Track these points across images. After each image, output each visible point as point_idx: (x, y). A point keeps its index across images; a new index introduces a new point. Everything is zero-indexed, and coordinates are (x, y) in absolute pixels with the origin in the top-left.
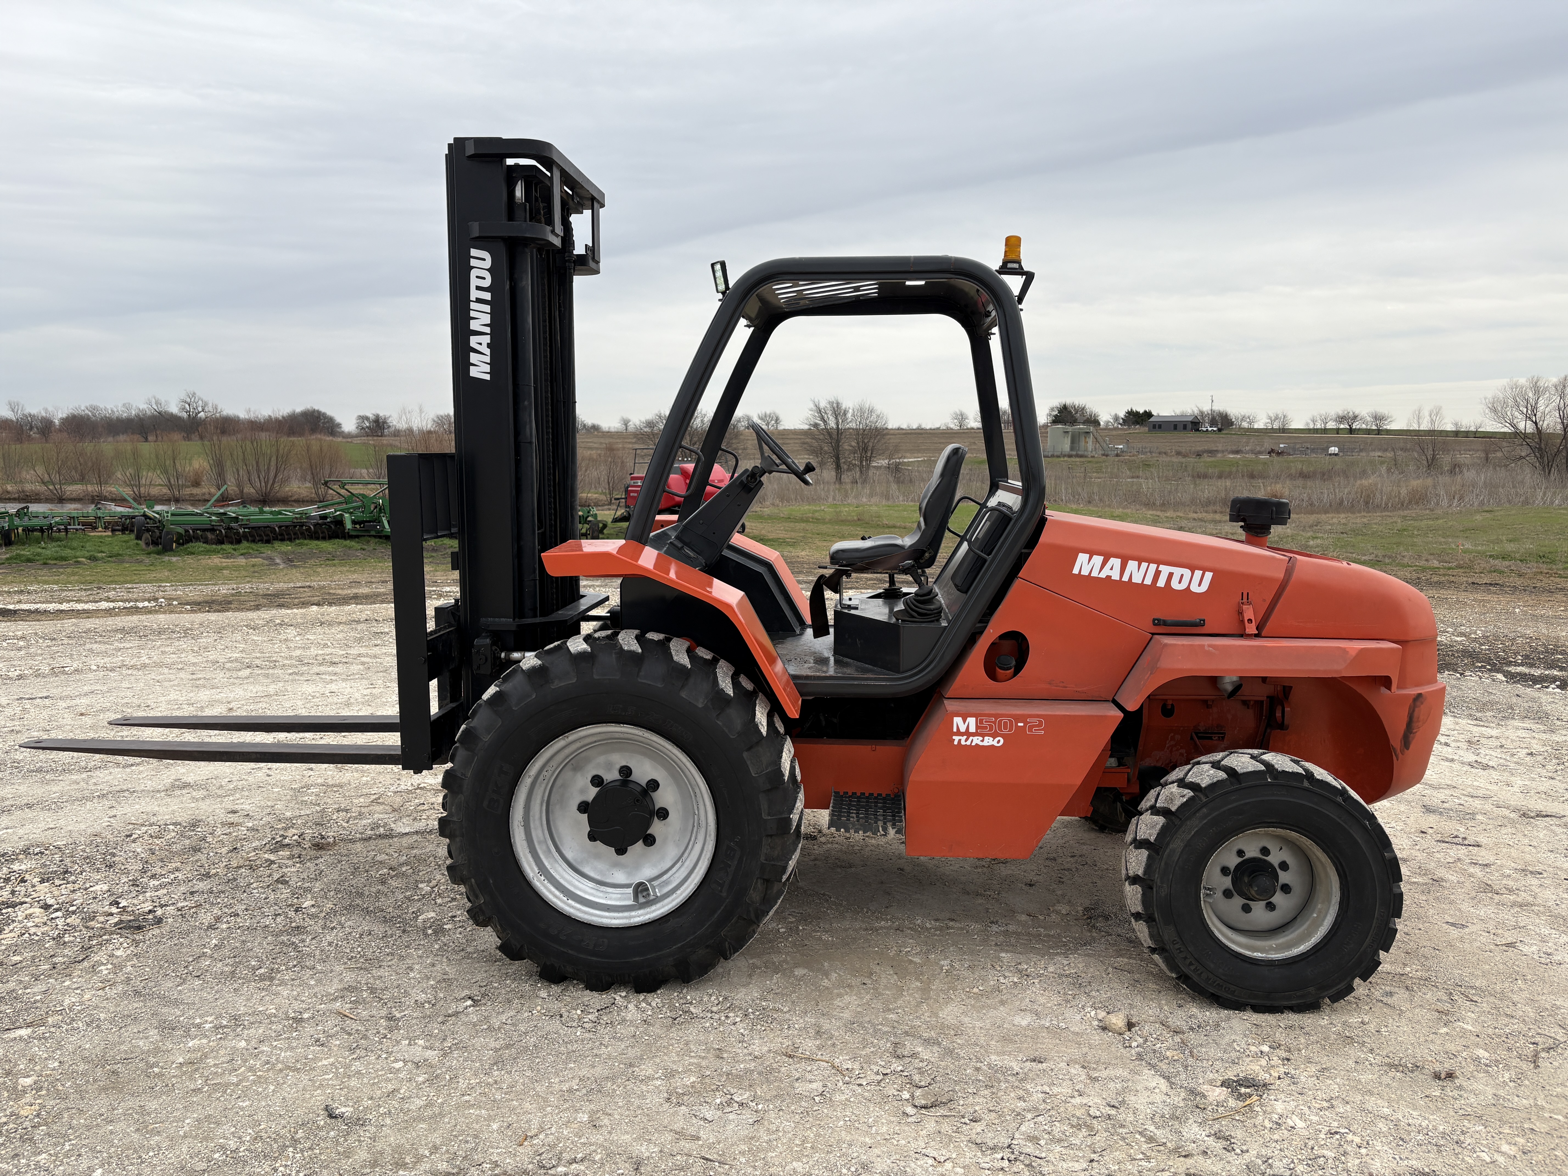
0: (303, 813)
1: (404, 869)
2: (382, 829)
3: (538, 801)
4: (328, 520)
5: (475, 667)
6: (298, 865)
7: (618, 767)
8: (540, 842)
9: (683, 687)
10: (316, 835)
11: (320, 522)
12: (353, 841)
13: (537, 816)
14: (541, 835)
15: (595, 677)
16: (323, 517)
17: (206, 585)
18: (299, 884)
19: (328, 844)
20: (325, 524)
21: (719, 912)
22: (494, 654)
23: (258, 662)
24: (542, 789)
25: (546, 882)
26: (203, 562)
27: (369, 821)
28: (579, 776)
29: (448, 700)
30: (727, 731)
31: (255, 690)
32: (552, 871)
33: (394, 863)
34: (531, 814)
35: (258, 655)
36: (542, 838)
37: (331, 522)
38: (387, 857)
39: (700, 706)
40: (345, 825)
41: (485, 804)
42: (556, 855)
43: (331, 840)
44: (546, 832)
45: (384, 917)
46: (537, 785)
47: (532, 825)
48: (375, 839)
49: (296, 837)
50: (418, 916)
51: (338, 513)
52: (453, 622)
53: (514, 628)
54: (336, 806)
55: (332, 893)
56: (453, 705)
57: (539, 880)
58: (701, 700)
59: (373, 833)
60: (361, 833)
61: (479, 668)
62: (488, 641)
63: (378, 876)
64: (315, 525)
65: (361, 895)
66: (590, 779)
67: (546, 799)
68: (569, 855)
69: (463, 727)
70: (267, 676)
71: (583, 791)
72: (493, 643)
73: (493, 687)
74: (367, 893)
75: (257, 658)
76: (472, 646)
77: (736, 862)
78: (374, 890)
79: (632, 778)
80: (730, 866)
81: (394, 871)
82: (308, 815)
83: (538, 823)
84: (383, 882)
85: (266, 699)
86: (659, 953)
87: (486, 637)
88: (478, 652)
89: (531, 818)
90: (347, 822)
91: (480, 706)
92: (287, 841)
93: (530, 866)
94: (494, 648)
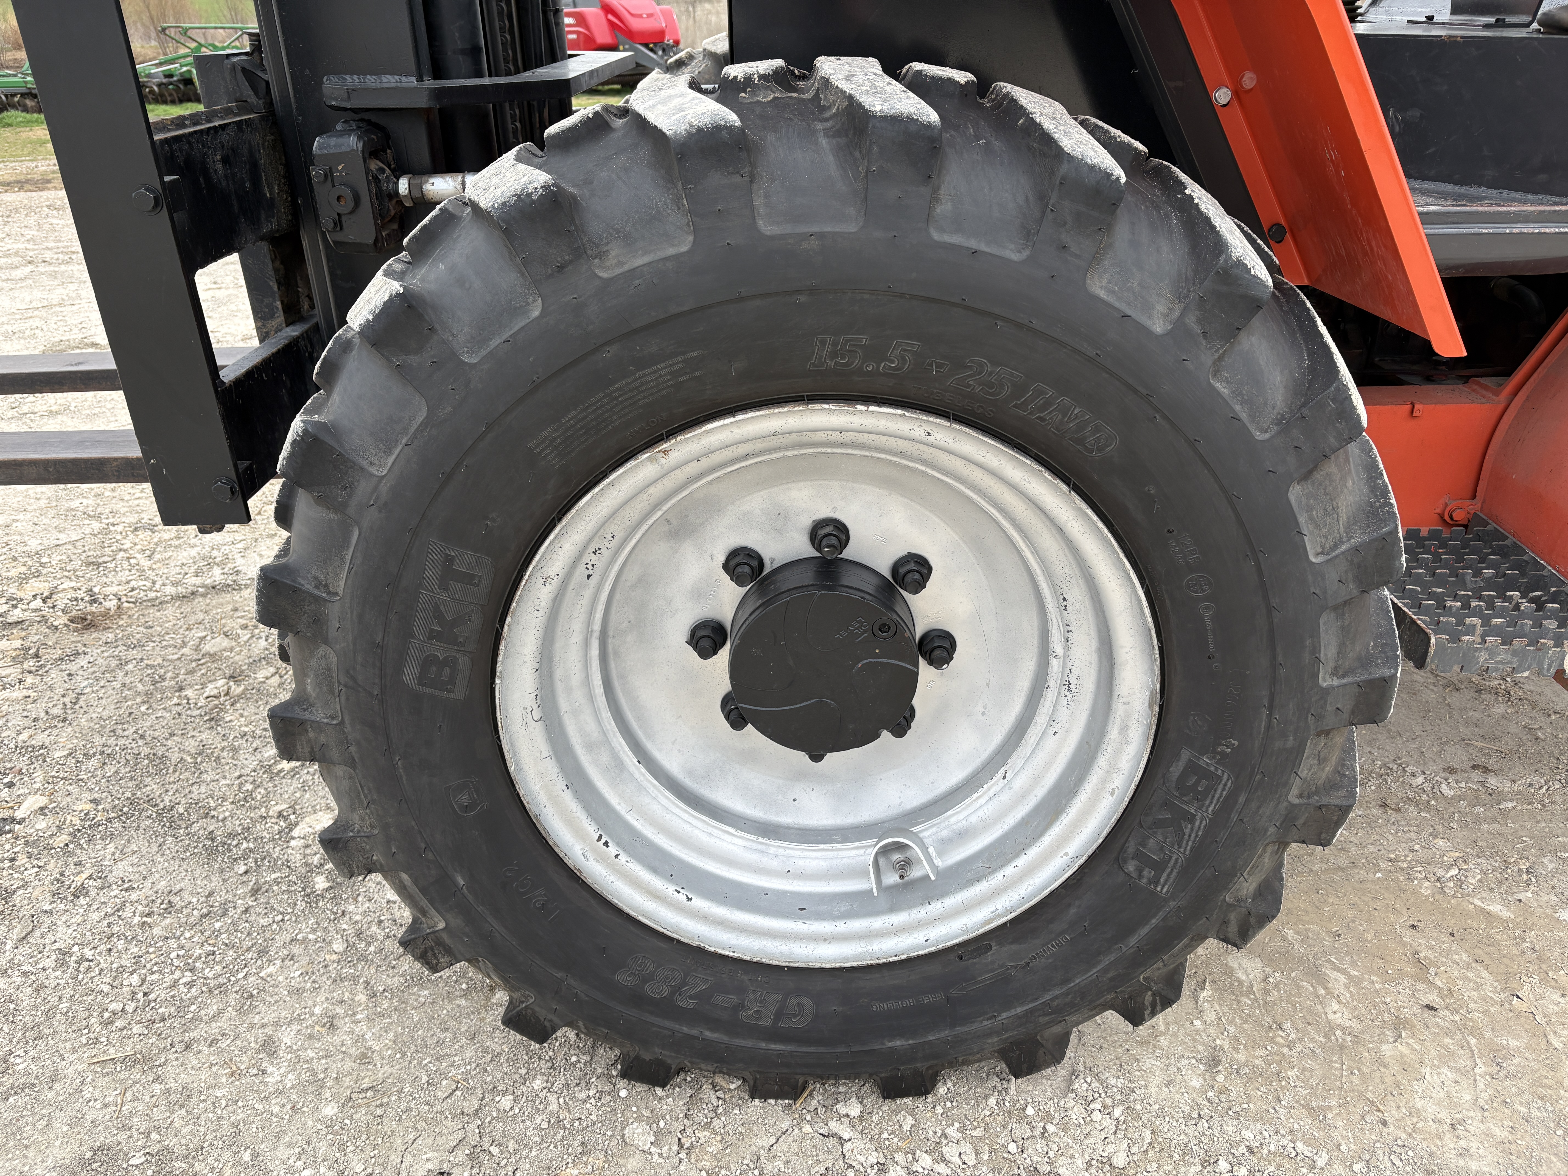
0: (63, 538)
1: (261, 675)
2: (217, 572)
3: (576, 638)
4: (175, 79)
5: (327, 222)
6: (30, 680)
7: (806, 522)
8: (590, 747)
9: (1096, 257)
10: (80, 594)
11: (165, 80)
12: (158, 604)
13: (576, 678)
14: (591, 726)
15: (766, 228)
16: (169, 75)
17: (21, 161)
18: (24, 736)
19: (106, 615)
20: (171, 83)
21: (1144, 931)
22: (376, 179)
23: (48, 255)
24: (585, 602)
25: (623, 858)
26: (24, 135)
27: (193, 552)
28: (688, 553)
29: (280, 318)
30: (1244, 416)
31: (28, 299)
32: (631, 819)
33: (240, 659)
34: (558, 674)
35: (51, 244)
36: (595, 735)
37: (179, 81)
38: (226, 643)
39: (1159, 327)
40: (145, 564)
41: (410, 674)
42: (640, 773)
43: (111, 604)
44: (606, 715)
45: (211, 837)
46: (570, 594)
47: (564, 705)
48: (204, 595)
49: (38, 603)
50: (292, 826)
51: (185, 69)
52: (253, 99)
53: (423, 102)
54: (132, 519)
55: (93, 763)
56: (294, 331)
57: (602, 859)
58: (1160, 308)
59: (198, 581)
60: (175, 584)
61: (339, 224)
62: (353, 142)
63: (202, 702)
64: (159, 85)
65: (159, 762)
66: (722, 559)
67: (597, 626)
68: (673, 764)
69: (297, 424)
70: (54, 275)
71: (698, 594)
72: (373, 152)
73: (379, 278)
74: (175, 757)
75: (48, 249)
76: (309, 159)
77: (1212, 809)
78: (191, 745)
79: (848, 553)
80: (1191, 818)
81: (237, 682)
82: (73, 543)
83: (579, 695)
84: (214, 720)
85: (43, 313)
86: (959, 1030)
87: (346, 133)
88: (329, 175)
89: (560, 687)
90: (150, 557)
91: (346, 346)
92: (17, 614)
93: (571, 823)
94: (374, 165)
